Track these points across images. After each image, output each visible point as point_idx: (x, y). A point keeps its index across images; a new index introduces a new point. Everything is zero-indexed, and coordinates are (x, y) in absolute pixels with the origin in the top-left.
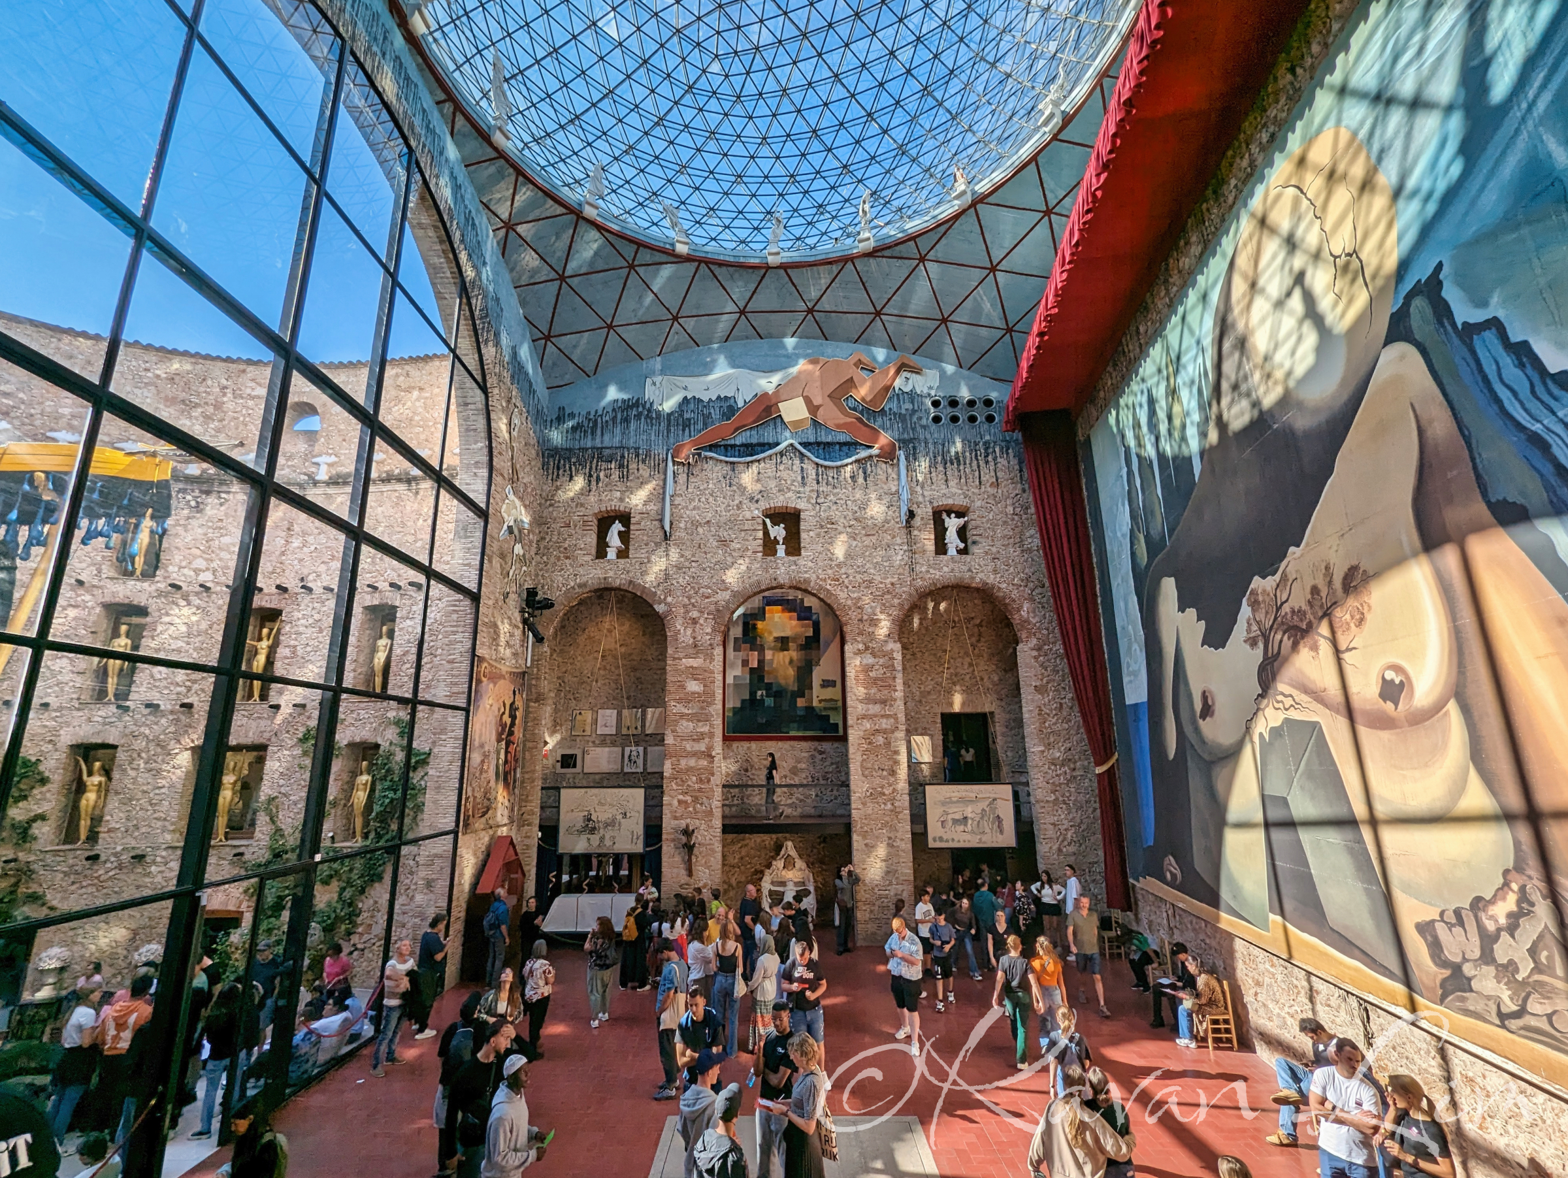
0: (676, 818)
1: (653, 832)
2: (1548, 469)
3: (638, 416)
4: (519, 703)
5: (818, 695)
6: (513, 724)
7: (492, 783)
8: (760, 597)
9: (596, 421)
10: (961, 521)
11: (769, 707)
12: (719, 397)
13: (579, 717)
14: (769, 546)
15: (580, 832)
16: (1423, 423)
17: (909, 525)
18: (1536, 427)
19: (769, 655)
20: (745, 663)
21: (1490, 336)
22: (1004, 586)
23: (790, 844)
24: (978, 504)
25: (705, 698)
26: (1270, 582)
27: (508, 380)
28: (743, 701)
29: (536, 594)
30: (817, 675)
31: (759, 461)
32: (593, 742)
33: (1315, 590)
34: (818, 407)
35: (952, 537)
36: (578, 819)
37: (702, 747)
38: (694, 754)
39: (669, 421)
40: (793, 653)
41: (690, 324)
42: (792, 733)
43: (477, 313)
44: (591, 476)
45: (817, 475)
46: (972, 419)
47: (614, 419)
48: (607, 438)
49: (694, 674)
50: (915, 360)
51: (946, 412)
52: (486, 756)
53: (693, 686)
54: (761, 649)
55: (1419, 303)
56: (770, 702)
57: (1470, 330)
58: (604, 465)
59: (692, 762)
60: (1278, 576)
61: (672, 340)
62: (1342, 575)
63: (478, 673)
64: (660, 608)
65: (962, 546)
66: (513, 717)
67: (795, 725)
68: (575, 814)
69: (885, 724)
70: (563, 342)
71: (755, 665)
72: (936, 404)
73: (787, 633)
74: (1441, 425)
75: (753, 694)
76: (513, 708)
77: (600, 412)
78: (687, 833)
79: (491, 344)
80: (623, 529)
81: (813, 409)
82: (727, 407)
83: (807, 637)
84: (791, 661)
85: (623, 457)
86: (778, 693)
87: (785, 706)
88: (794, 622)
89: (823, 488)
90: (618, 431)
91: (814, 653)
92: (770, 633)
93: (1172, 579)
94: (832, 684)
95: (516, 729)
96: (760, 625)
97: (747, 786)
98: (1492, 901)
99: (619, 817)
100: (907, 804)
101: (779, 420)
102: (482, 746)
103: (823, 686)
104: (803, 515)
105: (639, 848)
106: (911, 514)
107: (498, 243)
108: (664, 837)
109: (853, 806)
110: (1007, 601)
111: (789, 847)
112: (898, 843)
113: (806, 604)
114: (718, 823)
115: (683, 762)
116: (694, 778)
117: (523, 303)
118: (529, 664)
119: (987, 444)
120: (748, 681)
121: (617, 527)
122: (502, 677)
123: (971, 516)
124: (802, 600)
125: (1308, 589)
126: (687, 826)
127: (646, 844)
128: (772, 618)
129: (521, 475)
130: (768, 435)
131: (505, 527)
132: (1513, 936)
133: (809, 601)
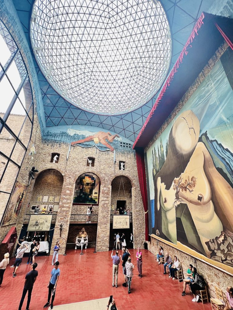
0: (59, 222)
1: (53, 225)
2: (225, 163)
3: (65, 135)
4: (24, 193)
5: (94, 195)
6: (22, 198)
7: (13, 213)
8: (84, 174)
9: (56, 135)
10: (124, 164)
11: (83, 198)
12: (82, 135)
13: (39, 198)
14: (88, 164)
15: (34, 226)
16: (205, 155)
17: (115, 164)
18: (223, 157)
19: (84, 186)
20: (79, 188)
21: (215, 142)
22: (130, 176)
23: (84, 228)
24: (127, 161)
25: (70, 195)
26: (178, 179)
27: (38, 123)
28: (78, 196)
29: (34, 168)
30: (94, 191)
31: (88, 148)
32: (41, 204)
33: (186, 180)
34: (101, 140)
35: (122, 167)
36: (34, 222)
37: (68, 205)
38: (66, 207)
39: (71, 137)
40: (90, 187)
41: (78, 121)
42: (87, 203)
43: (34, 108)
44: (52, 145)
45: (99, 152)
46: (127, 147)
47: (60, 135)
48: (57, 138)
49: (68, 189)
50: (118, 135)
51: (123, 145)
52: (13, 206)
53: (68, 192)
54: (83, 185)
55: (203, 136)
56: (83, 196)
57: (212, 141)
58: (56, 144)
59: (65, 209)
60: (179, 178)
61: (74, 123)
62: (191, 178)
63: (16, 185)
64: (63, 174)
65: (123, 168)
66: (22, 196)
67: (88, 202)
68: (33, 221)
69: (107, 202)
70: (52, 118)
71: (81, 188)
72: (121, 143)
73: (89, 182)
74: (208, 155)
75: (80, 194)
76: (23, 194)
77: (57, 133)
78: (61, 226)
79: (36, 115)
80: (58, 157)
81: (100, 140)
82: (83, 137)
83: (93, 183)
84: (89, 188)
85: (60, 143)
86: (85, 194)
87: (87, 197)
88: (91, 180)
89: (100, 155)
90: (60, 138)
91: (94, 187)
92: (85, 182)
93: (160, 177)
94: (97, 193)
95: (22, 199)
96: (84, 180)
97: (76, 215)
98: (219, 238)
99: (45, 222)
100: (110, 219)
101: (93, 141)
102: (13, 203)
103: (95, 194)
104: (95, 159)
105: (49, 230)
106: (115, 162)
107: (42, 97)
108: (55, 227)
109: (98, 220)
110: (131, 179)
111: (83, 229)
112: (107, 228)
113: (93, 177)
114: (69, 223)
115: (63, 209)
116: (65, 213)
117: (45, 109)
118: (29, 184)
119: (129, 151)
120: (79, 191)
121: (56, 156)
122: (22, 186)
123: (125, 163)
124: (93, 176)
125: (185, 180)
126: (61, 224)
127: (51, 229)
128: (86, 179)
129: (37, 142)
130: (91, 143)
131: (31, 153)
132: (224, 245)
133: (94, 176)
